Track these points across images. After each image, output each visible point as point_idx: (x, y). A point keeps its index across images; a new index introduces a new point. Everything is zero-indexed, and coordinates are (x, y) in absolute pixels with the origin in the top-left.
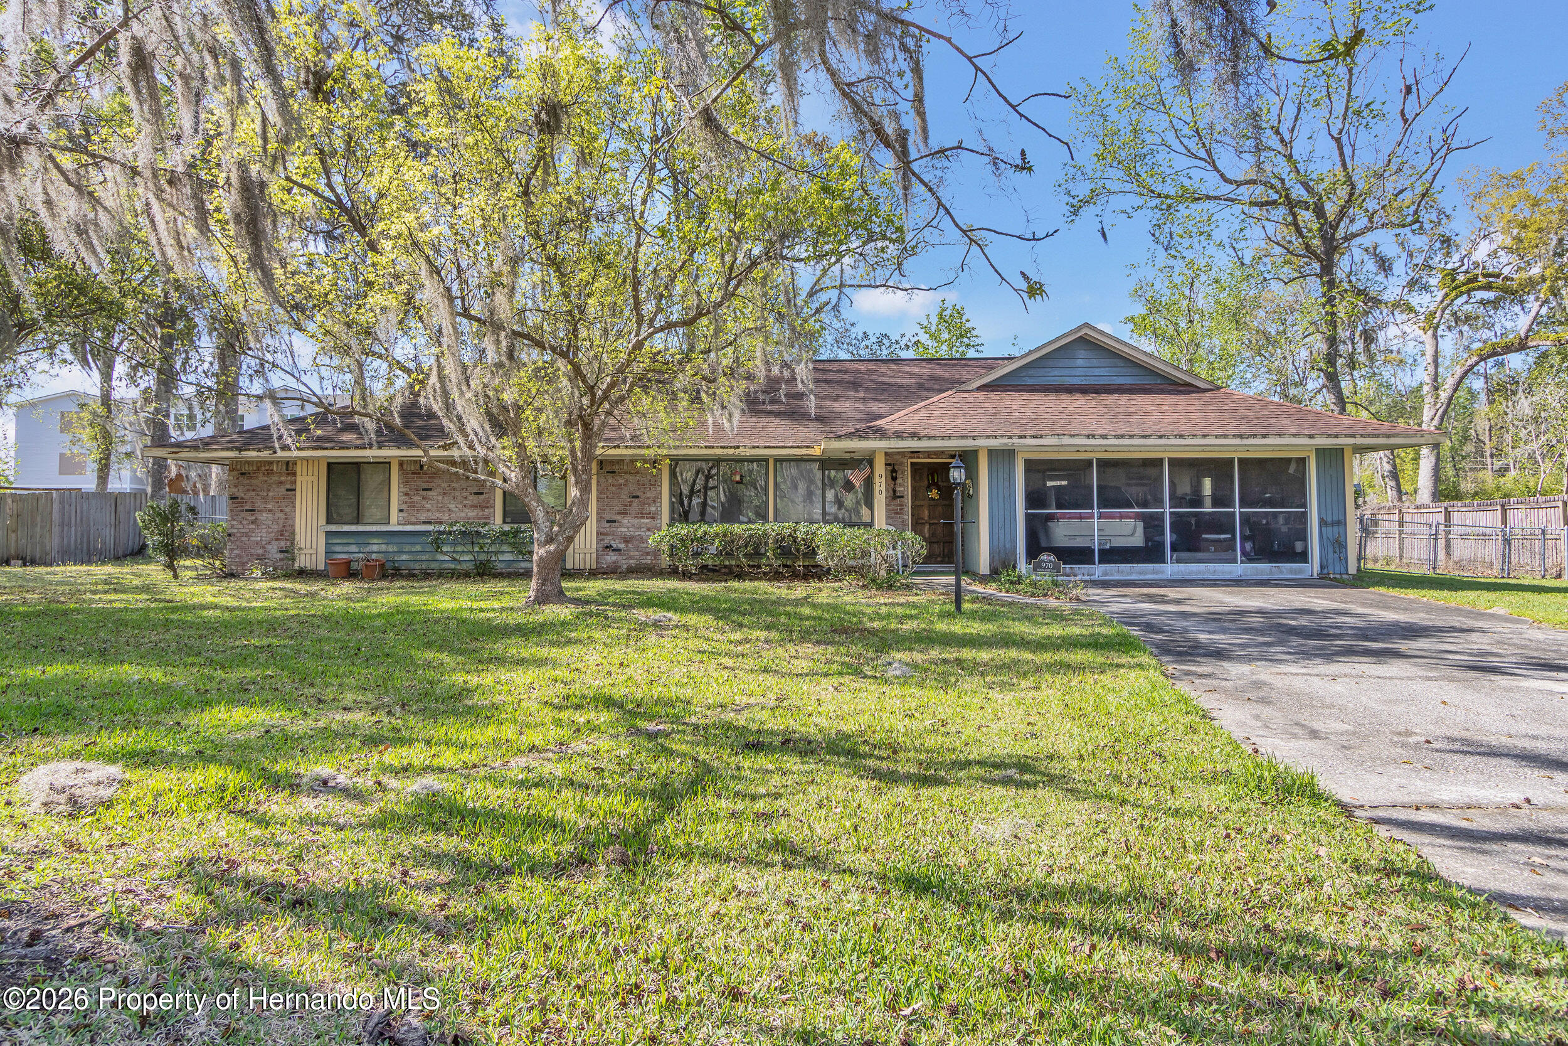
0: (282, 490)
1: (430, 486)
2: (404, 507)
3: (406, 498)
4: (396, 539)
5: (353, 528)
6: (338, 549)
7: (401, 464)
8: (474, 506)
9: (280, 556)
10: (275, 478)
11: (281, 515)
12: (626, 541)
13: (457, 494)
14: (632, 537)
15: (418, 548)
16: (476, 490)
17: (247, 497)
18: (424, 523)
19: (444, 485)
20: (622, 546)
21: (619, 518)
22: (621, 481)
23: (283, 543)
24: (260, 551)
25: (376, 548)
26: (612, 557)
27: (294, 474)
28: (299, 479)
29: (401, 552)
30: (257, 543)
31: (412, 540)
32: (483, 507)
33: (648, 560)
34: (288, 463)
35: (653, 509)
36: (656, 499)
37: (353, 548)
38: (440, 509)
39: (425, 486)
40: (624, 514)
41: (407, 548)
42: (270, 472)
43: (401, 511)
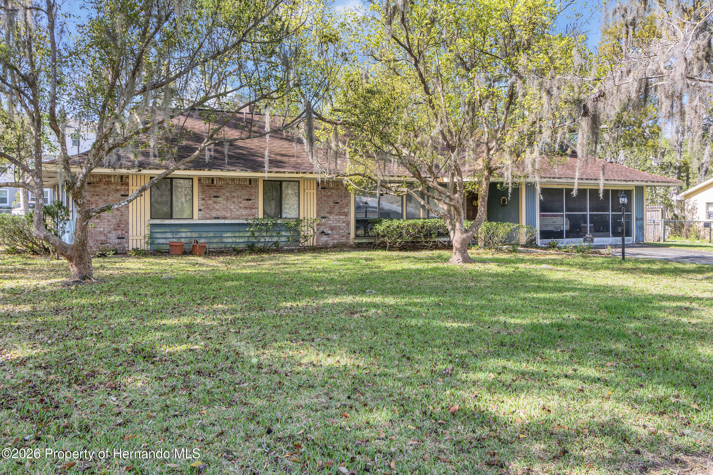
0: (118, 195)
1: (219, 194)
2: (202, 208)
3: (203, 202)
4: (196, 229)
5: (167, 222)
6: (159, 236)
7: (200, 180)
8: (246, 208)
9: (117, 241)
10: (113, 187)
11: (119, 213)
12: (332, 229)
13: (235, 200)
14: (335, 227)
15: (212, 234)
16: (247, 197)
17: (92, 200)
18: (215, 218)
19: (227, 194)
20: (330, 232)
21: (328, 215)
22: (329, 194)
23: (119, 232)
24: (104, 238)
25: (184, 235)
26: (324, 239)
27: (127, 184)
28: (131, 188)
29: (201, 237)
30: (101, 232)
31: (207, 229)
32: (251, 208)
33: (344, 240)
34: (122, 177)
35: (346, 210)
36: (348, 205)
37: (169, 235)
38: (225, 209)
39: (215, 194)
40: (330, 213)
41: (204, 234)
42: (109, 183)
43: (200, 210)
